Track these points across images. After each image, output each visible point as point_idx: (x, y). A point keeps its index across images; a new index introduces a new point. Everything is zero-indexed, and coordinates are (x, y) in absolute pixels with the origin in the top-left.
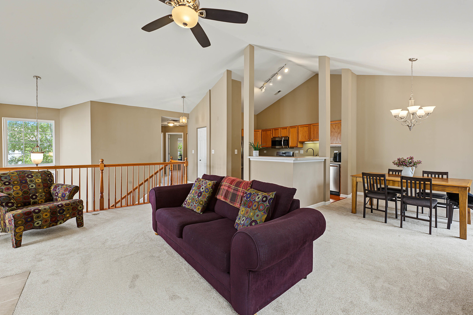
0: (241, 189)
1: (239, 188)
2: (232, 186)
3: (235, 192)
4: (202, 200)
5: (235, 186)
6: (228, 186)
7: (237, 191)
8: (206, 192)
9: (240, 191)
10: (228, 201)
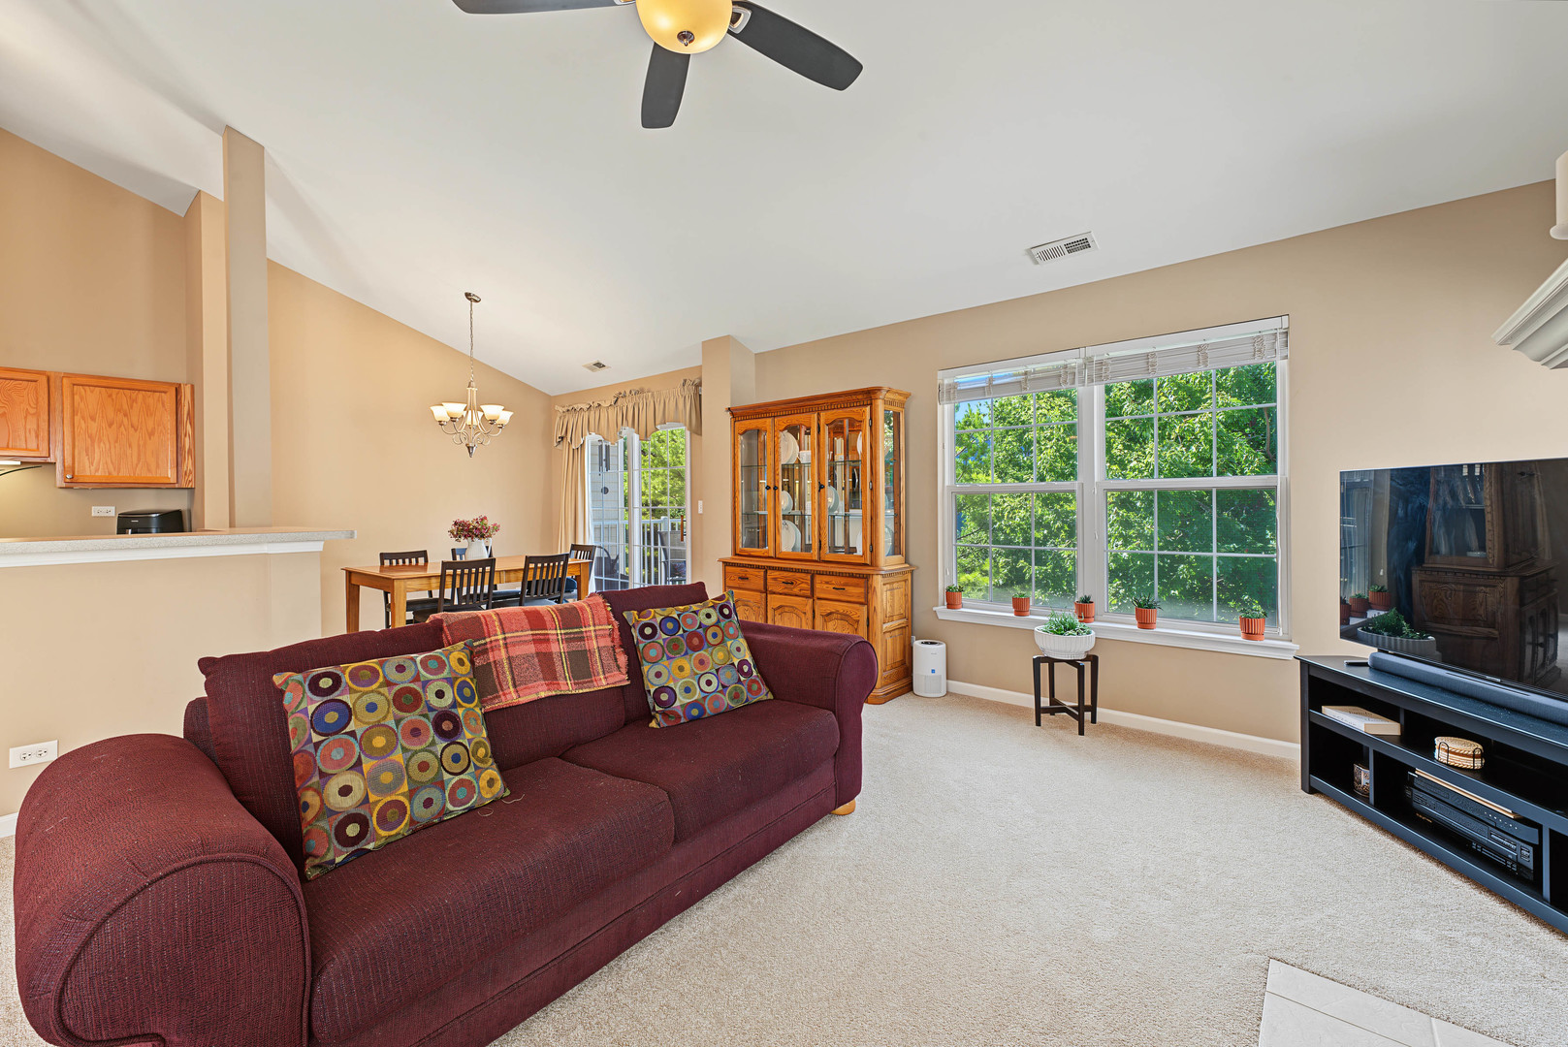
0: (592, 628)
1: (584, 629)
2: (554, 632)
3: (576, 646)
4: (475, 740)
5: (564, 629)
6: (531, 638)
7: (582, 639)
8: (470, 700)
9: (591, 636)
10: (568, 687)
